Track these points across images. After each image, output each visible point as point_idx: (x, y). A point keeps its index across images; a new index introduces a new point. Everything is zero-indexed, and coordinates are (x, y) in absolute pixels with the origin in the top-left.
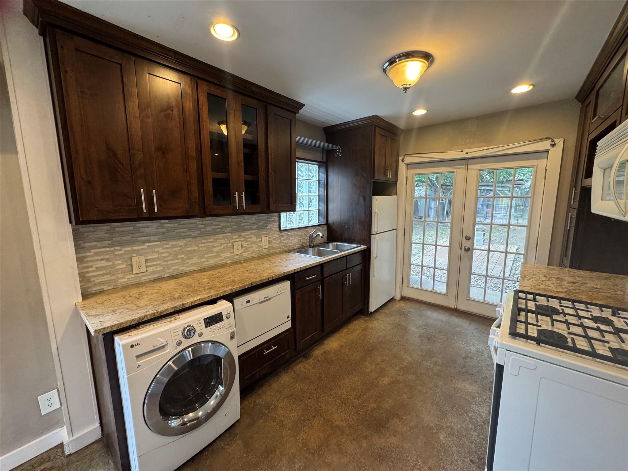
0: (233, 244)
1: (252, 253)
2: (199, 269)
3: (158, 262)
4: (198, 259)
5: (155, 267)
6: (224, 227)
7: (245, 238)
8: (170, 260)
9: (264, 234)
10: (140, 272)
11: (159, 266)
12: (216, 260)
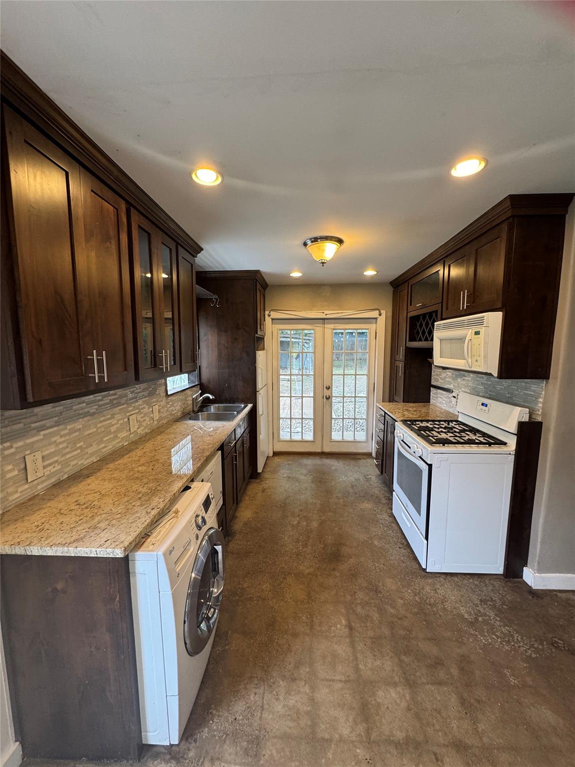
0: (129, 419)
1: (146, 427)
2: (99, 459)
3: (56, 459)
4: (96, 445)
5: (52, 467)
6: (121, 397)
7: (138, 408)
8: (69, 453)
9: (154, 402)
10: (38, 477)
11: (56, 465)
12: (114, 443)
